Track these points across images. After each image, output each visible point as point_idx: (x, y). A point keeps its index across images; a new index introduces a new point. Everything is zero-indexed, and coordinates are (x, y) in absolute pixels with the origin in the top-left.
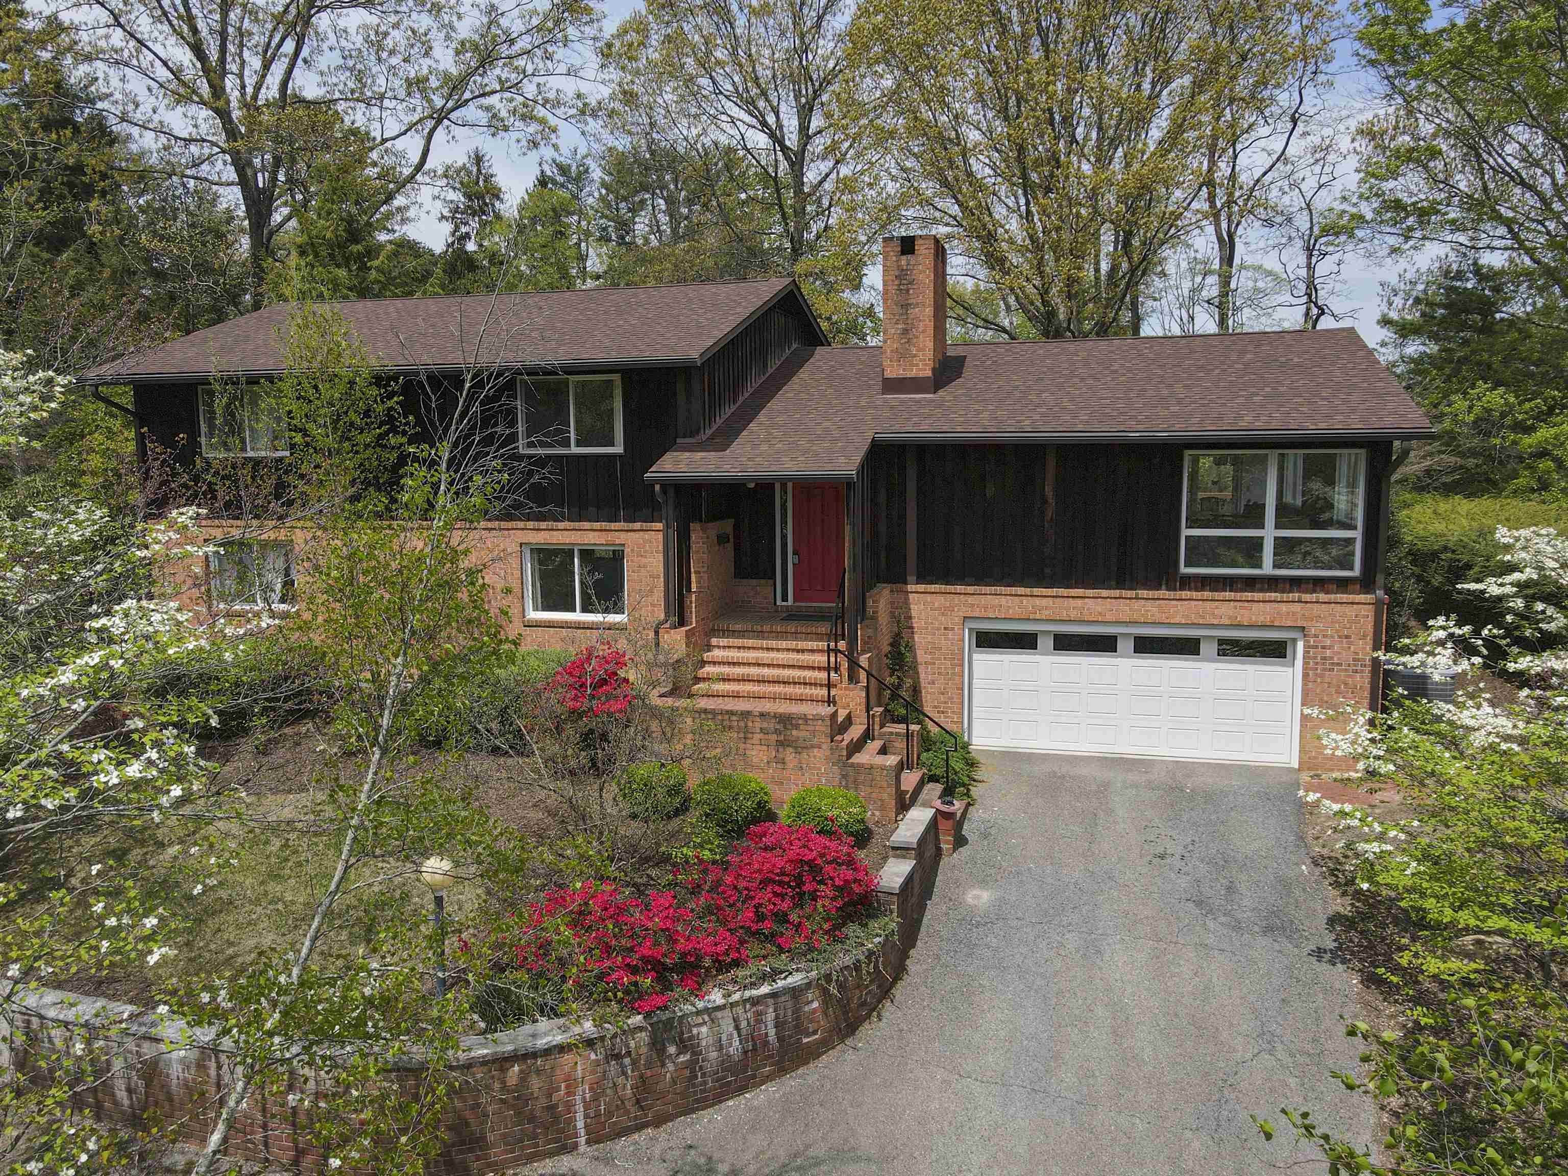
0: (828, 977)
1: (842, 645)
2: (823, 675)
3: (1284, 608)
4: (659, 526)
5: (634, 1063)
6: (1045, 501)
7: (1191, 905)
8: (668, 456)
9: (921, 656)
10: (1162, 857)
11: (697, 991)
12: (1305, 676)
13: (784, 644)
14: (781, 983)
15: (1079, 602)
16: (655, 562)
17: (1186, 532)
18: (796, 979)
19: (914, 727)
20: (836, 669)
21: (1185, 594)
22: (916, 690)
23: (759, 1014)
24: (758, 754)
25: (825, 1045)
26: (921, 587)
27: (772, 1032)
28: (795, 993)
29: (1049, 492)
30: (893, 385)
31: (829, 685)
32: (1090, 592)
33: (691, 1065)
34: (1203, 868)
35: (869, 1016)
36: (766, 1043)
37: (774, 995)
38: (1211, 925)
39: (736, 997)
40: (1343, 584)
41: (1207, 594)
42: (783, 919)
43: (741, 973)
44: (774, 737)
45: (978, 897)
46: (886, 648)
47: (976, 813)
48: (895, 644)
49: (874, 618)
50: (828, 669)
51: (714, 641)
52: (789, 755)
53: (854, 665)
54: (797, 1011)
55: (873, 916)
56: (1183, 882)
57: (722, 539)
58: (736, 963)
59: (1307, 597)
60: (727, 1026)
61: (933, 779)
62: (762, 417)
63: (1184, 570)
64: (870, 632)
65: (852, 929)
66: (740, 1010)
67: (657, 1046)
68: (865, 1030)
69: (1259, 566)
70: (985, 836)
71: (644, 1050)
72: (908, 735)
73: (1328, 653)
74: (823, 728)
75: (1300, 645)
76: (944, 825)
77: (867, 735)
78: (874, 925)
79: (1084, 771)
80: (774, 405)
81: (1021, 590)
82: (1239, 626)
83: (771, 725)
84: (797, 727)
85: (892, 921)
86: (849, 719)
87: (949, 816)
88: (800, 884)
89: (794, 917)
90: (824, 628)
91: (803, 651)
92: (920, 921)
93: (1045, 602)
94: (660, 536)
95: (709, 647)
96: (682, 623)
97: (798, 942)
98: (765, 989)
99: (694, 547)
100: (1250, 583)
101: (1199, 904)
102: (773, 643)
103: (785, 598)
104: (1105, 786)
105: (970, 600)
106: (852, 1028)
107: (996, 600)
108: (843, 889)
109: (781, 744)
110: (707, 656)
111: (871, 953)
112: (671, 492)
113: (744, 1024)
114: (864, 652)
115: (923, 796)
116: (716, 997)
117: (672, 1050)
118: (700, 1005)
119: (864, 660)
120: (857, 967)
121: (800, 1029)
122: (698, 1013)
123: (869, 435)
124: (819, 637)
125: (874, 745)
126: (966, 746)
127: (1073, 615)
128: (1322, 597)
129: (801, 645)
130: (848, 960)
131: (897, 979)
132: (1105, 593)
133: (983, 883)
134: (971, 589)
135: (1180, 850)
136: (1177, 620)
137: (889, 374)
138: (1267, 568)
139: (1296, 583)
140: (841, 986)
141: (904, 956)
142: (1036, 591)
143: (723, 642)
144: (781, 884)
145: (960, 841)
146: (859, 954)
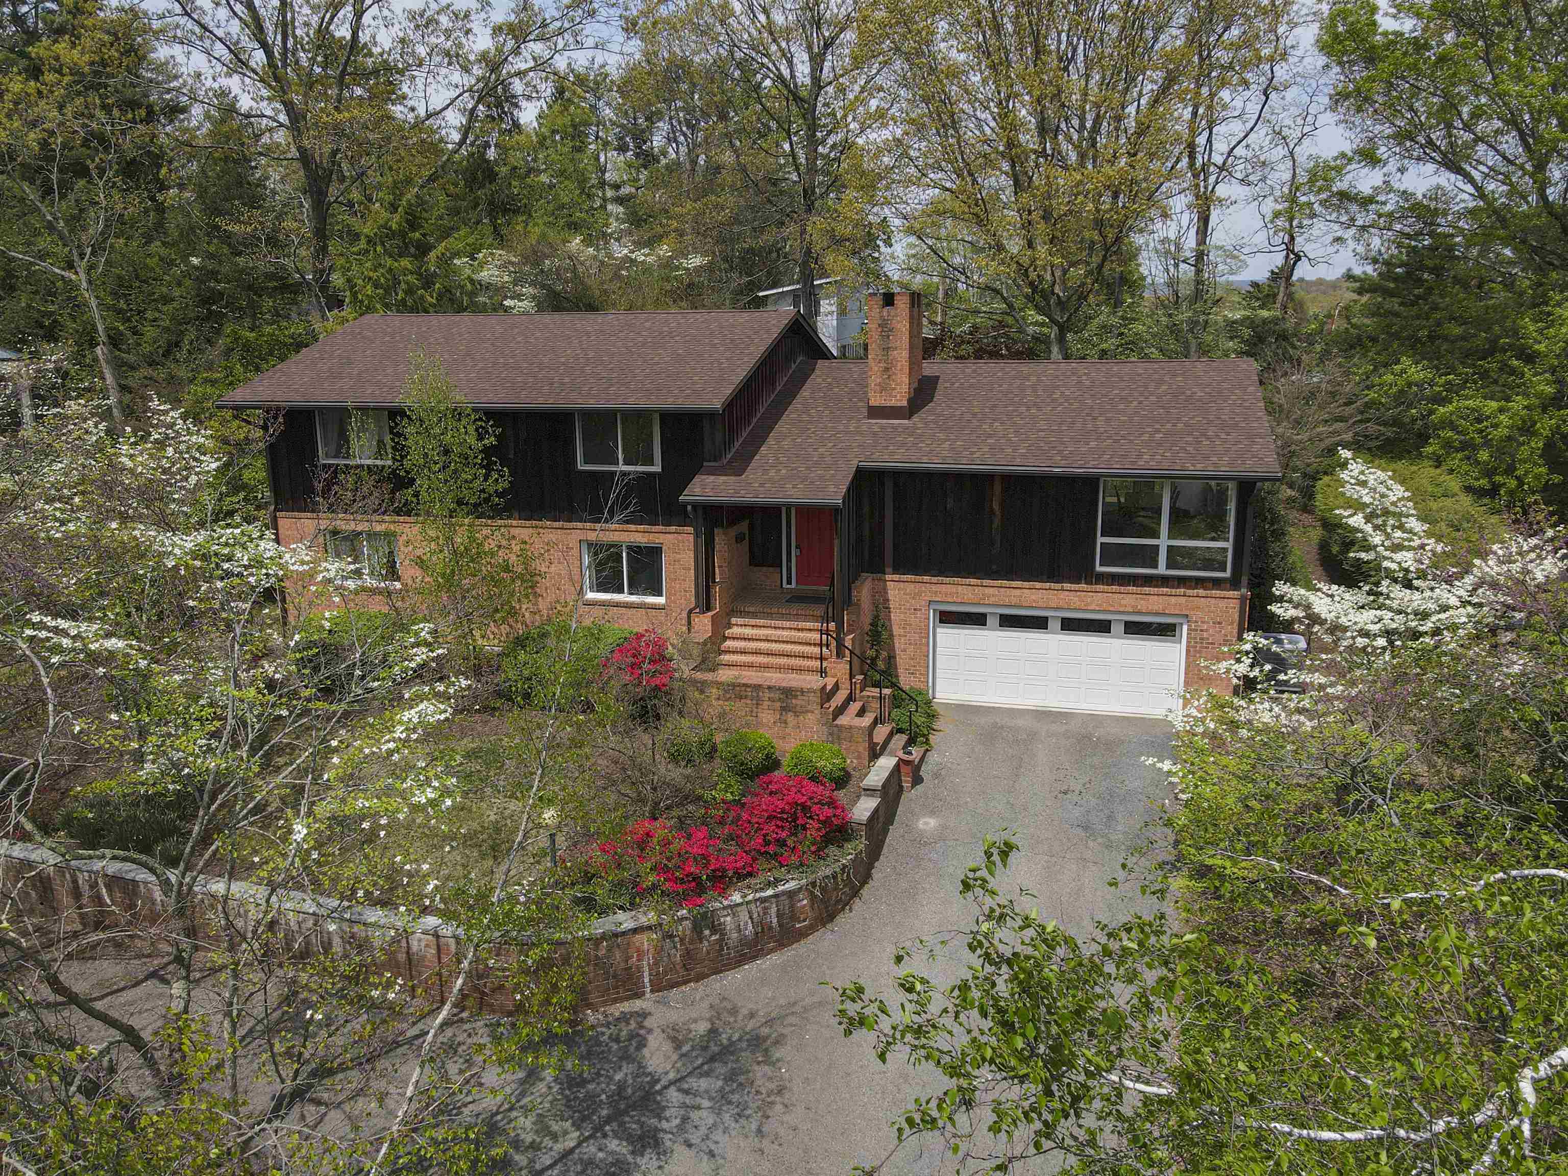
0: (814, 884)
1: (832, 625)
2: (817, 650)
3: (1173, 600)
4: (690, 529)
5: (682, 940)
6: (992, 511)
7: (1079, 830)
8: (697, 479)
9: (896, 631)
10: (1065, 793)
11: (723, 892)
12: (1188, 651)
13: (787, 624)
14: (781, 888)
15: (1018, 592)
16: (688, 557)
17: (1100, 540)
18: (791, 885)
19: (887, 691)
20: (828, 646)
21: (1100, 587)
22: (891, 660)
23: (765, 908)
24: (767, 716)
25: (812, 929)
26: (896, 577)
27: (775, 920)
28: (791, 894)
29: (996, 506)
30: (876, 412)
31: (822, 659)
32: (1026, 584)
33: (720, 942)
34: (1094, 801)
35: (843, 909)
36: (771, 928)
37: (776, 896)
38: (1091, 844)
39: (750, 897)
40: (1217, 583)
41: (1115, 588)
42: (782, 843)
43: (752, 881)
44: (778, 704)
45: (926, 823)
46: (867, 628)
47: (933, 758)
48: (874, 624)
49: (858, 605)
50: (821, 645)
51: (734, 620)
52: (790, 717)
53: (840, 646)
54: (792, 906)
55: (848, 840)
56: (1077, 812)
57: (739, 539)
58: (750, 875)
59: (1190, 592)
60: (744, 916)
61: (900, 731)
62: (771, 441)
63: (1099, 569)
64: (854, 618)
65: (832, 850)
66: (753, 906)
67: (697, 929)
68: (841, 919)
69: (1156, 567)
70: (936, 775)
71: (688, 932)
72: (881, 698)
73: (1205, 635)
74: (815, 699)
75: (1185, 628)
76: (904, 769)
77: (850, 698)
78: (848, 846)
79: (1020, 722)
80: (782, 426)
81: (973, 581)
82: (1139, 613)
83: (777, 695)
84: (796, 697)
85: (861, 844)
86: (836, 687)
87: (908, 763)
88: (795, 819)
89: (790, 842)
90: (820, 610)
91: (802, 630)
92: (883, 842)
93: (991, 591)
94: (691, 538)
95: (729, 626)
96: (708, 609)
97: (794, 859)
98: (770, 892)
99: (717, 548)
100: (1148, 581)
101: (1086, 828)
102: (779, 623)
103: (789, 582)
104: (1033, 735)
105: (934, 588)
106: (831, 917)
107: (953, 589)
108: (826, 822)
109: (783, 709)
110: (728, 632)
111: (845, 866)
112: (700, 512)
113: (755, 916)
114: (850, 632)
115: (891, 745)
116: (736, 898)
117: (707, 932)
118: (726, 903)
119: (848, 641)
120: (835, 877)
121: (794, 918)
122: (724, 908)
123: (855, 463)
124: (815, 618)
125: (855, 707)
126: (929, 703)
127: (1014, 601)
128: (1201, 592)
129: (802, 625)
130: (828, 872)
131: (864, 882)
132: (1038, 585)
133: (933, 813)
134: (934, 579)
135: (1079, 787)
136: (1092, 607)
137: (872, 403)
138: (1162, 569)
139: (1182, 582)
140: (823, 890)
141: (870, 866)
142: (986, 582)
143: (740, 621)
144: (781, 819)
145: (917, 780)
146: (837, 867)
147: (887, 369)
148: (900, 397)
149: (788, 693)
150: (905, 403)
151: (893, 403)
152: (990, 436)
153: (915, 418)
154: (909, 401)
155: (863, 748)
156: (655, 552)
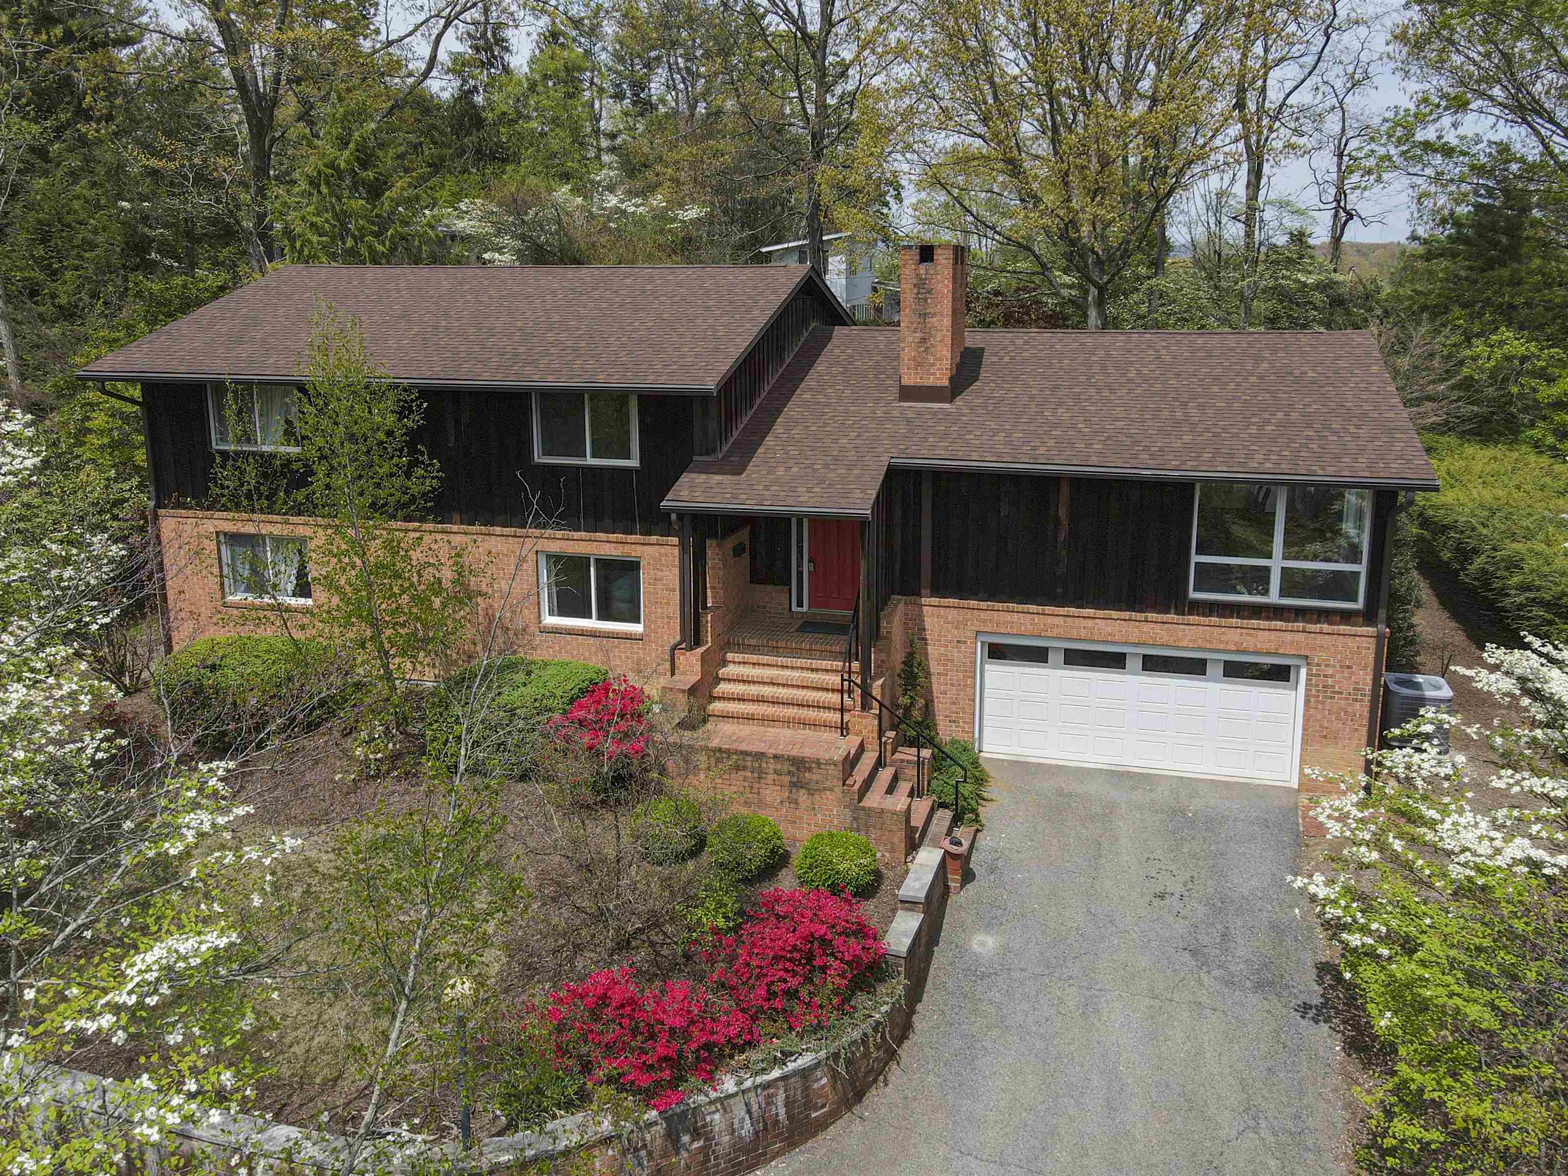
0: (836, 1056)
1: (856, 665)
2: (835, 698)
3: (1288, 637)
4: (675, 540)
5: (650, 1154)
6: (1057, 520)
7: (1187, 956)
8: (685, 478)
9: (934, 668)
10: (1162, 897)
11: (710, 1078)
12: (1307, 702)
13: (799, 662)
14: (791, 1066)
15: (1090, 623)
16: (671, 576)
17: (1195, 558)
18: (806, 1060)
19: (926, 753)
20: (850, 692)
21: (1193, 619)
22: (928, 709)
23: (769, 1096)
24: (772, 794)
25: (834, 1116)
26: (935, 601)
27: (782, 1111)
28: (805, 1074)
29: (1062, 513)
30: (909, 393)
31: (842, 710)
32: (1101, 613)
33: (705, 1150)
34: (1201, 910)
35: (875, 1080)
36: (777, 1122)
37: (784, 1078)
38: (1205, 979)
39: (748, 1084)
40: (1346, 617)
41: (1215, 620)
42: (792, 994)
43: (754, 1055)
44: (787, 779)
45: (982, 944)
46: (899, 667)
47: (985, 841)
48: (909, 661)
49: (888, 638)
50: (842, 692)
51: (730, 656)
52: (802, 795)
53: (866, 695)
54: (806, 1089)
55: (882, 980)
56: (1181, 927)
57: (738, 551)
58: (750, 1044)
59: (1311, 627)
60: (739, 1110)
61: (943, 805)
62: (779, 428)
63: (1194, 595)
64: (883, 656)
65: (861, 1000)
66: (752, 1094)
67: (672, 1136)
68: (873, 1097)
69: (1266, 592)
70: (992, 870)
71: (659, 1141)
72: (919, 763)
73: (1330, 681)
74: (835, 772)
75: (1303, 672)
76: (951, 864)
77: (880, 763)
78: (882, 989)
79: (1093, 788)
80: (792, 410)
81: (1033, 608)
82: (1245, 652)
83: (786, 767)
84: (810, 769)
85: (898, 985)
86: (862, 748)
87: (955, 856)
88: (810, 957)
89: (804, 993)
90: (840, 644)
91: (817, 670)
92: (926, 971)
93: (1056, 621)
94: (676, 551)
95: (724, 663)
96: (698, 643)
97: (810, 1019)
98: (776, 1073)
99: (709, 563)
100: (1258, 611)
101: (1194, 953)
102: (788, 661)
103: (800, 604)
104: (1110, 810)
105: (983, 615)
106: (859, 1096)
107: (1008, 617)
108: (855, 962)
109: (796, 785)
110: (723, 672)
111: (878, 1023)
112: (687, 519)
113: (755, 1108)
114: (878, 676)
115: (932, 828)
116: (729, 1085)
117: (686, 1139)
118: (713, 1095)
119: (876, 688)
120: (864, 1040)
121: (809, 1105)
122: (711, 1103)
123: (885, 460)
124: (833, 656)
125: (885, 775)
126: (976, 763)
127: (1083, 633)
128: (1326, 627)
129: (815, 664)
130: (856, 1034)
131: (902, 1038)
132: (1115, 614)
133: (988, 927)
134: (984, 605)
135: (1178, 889)
136: (1185, 643)
137: (906, 381)
138: (1274, 597)
139: (1301, 613)
140: (849, 1062)
141: (912, 1011)
142: (1049, 609)
143: (739, 657)
144: (791, 960)
145: (968, 877)
146: (866, 1027)
147: (924, 340)
148: (940, 376)
149: (800, 764)
150: (945, 382)
151: (930, 381)
152: (1055, 426)
153: (959, 402)
154: (951, 379)
155: (899, 838)
156: (631, 568)
